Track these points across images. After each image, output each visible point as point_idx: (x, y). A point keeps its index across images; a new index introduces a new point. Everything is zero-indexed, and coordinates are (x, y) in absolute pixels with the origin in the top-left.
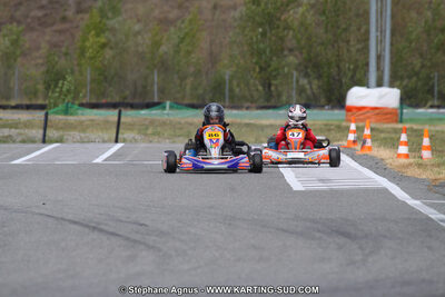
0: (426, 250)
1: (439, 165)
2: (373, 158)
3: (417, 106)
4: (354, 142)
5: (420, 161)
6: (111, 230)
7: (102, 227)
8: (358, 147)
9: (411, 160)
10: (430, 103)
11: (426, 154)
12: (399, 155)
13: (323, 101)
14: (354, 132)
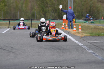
0: (77, 52)
1: (83, 33)
2: (68, 31)
3: (79, 19)
4: (64, 28)
5: (79, 32)
6: (4, 49)
7: (2, 48)
8: (65, 29)
9: (77, 32)
10: (82, 19)
11: (80, 30)
12: (74, 31)
13: (58, 18)
14: (64, 25)
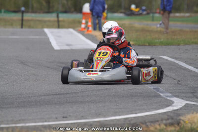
2: (92, 35)
4: (84, 28)
8: (86, 30)
14: (84, 24)
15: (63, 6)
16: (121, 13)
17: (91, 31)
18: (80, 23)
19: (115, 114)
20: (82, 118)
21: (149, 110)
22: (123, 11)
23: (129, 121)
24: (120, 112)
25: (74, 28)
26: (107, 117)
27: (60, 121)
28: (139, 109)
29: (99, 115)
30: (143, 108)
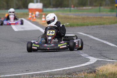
2: (35, 22)
15: (17, 5)
16: (51, 8)
17: (35, 19)
18: (28, 15)
19: (57, 68)
20: (38, 70)
21: (76, 65)
22: (52, 6)
23: (66, 71)
24: (59, 66)
25: (24, 18)
26: (52, 70)
27: (25, 73)
28: (70, 64)
29: (47, 68)
30: (72, 63)
